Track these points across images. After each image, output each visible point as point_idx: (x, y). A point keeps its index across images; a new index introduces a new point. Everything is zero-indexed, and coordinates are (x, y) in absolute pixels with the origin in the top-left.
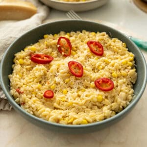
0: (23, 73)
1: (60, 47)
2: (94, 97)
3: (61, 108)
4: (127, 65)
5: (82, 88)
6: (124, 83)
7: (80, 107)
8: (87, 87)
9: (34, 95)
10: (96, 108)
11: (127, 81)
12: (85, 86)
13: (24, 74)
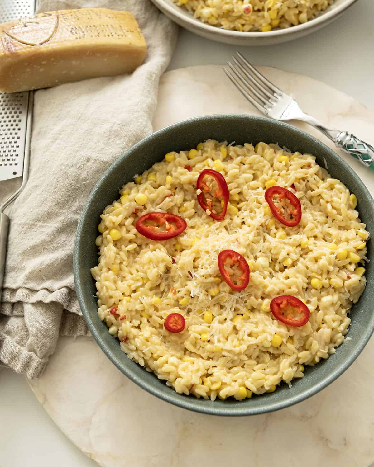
0: (121, 263)
1: (202, 194)
2: (266, 339)
3: (199, 352)
4: (348, 260)
5: (243, 310)
6: (333, 304)
7: (236, 358)
8: (253, 310)
9: (145, 320)
10: (267, 357)
11: (340, 299)
12: (249, 308)
13: (123, 266)
